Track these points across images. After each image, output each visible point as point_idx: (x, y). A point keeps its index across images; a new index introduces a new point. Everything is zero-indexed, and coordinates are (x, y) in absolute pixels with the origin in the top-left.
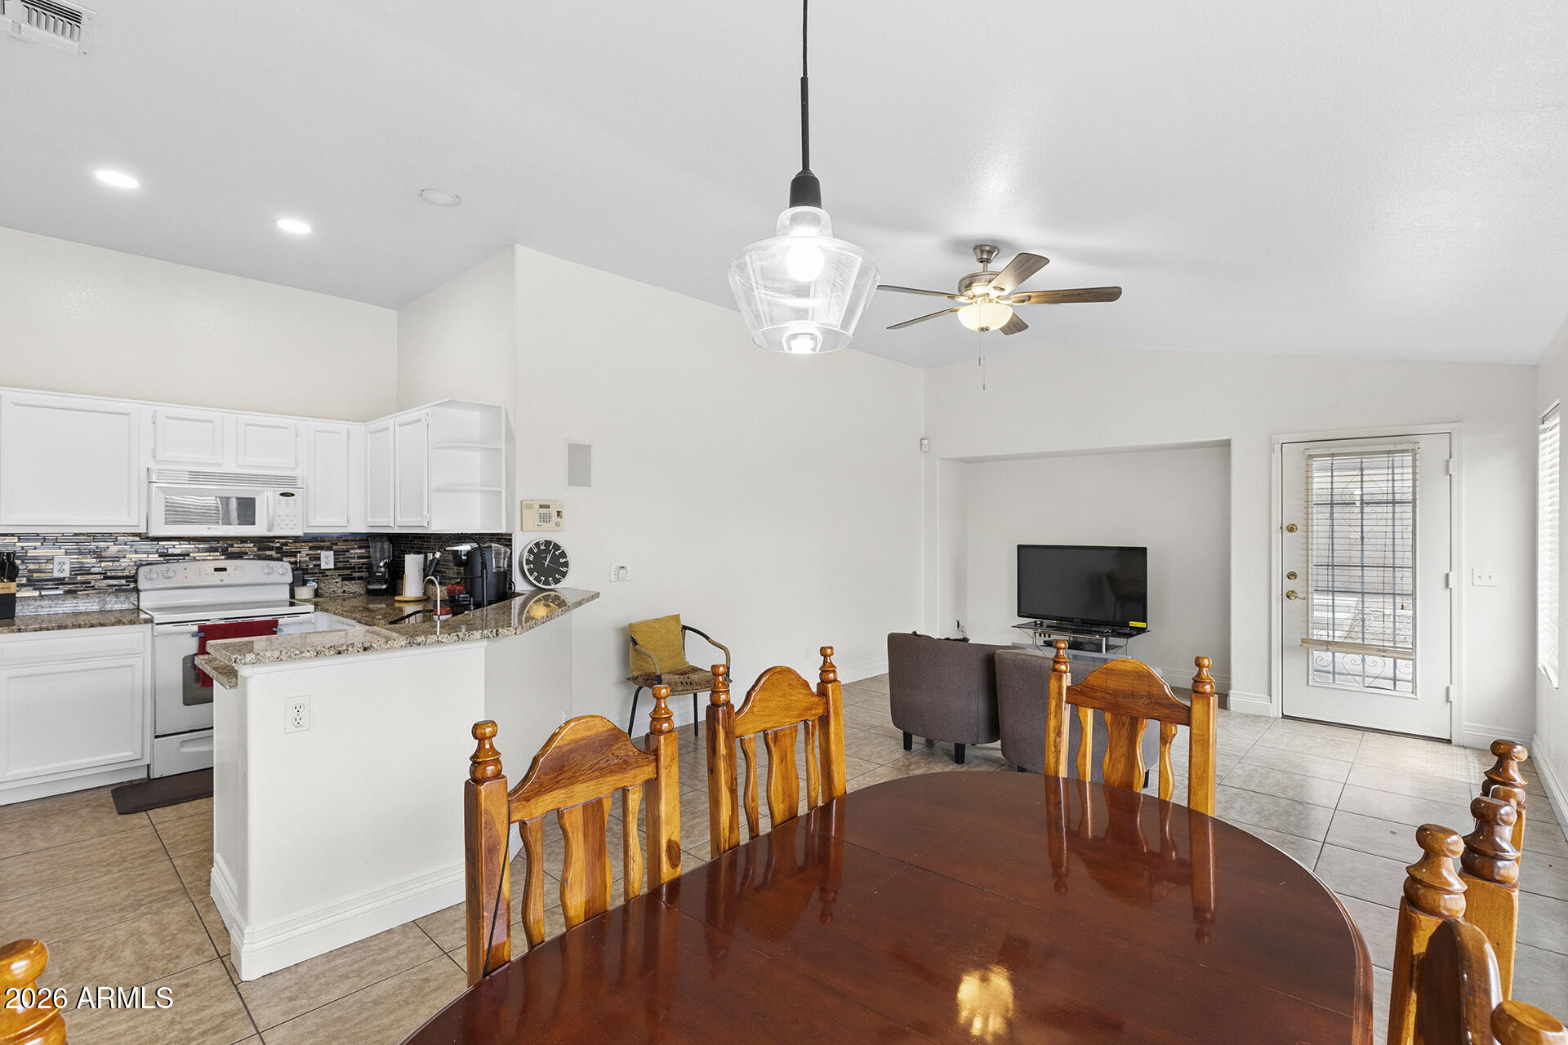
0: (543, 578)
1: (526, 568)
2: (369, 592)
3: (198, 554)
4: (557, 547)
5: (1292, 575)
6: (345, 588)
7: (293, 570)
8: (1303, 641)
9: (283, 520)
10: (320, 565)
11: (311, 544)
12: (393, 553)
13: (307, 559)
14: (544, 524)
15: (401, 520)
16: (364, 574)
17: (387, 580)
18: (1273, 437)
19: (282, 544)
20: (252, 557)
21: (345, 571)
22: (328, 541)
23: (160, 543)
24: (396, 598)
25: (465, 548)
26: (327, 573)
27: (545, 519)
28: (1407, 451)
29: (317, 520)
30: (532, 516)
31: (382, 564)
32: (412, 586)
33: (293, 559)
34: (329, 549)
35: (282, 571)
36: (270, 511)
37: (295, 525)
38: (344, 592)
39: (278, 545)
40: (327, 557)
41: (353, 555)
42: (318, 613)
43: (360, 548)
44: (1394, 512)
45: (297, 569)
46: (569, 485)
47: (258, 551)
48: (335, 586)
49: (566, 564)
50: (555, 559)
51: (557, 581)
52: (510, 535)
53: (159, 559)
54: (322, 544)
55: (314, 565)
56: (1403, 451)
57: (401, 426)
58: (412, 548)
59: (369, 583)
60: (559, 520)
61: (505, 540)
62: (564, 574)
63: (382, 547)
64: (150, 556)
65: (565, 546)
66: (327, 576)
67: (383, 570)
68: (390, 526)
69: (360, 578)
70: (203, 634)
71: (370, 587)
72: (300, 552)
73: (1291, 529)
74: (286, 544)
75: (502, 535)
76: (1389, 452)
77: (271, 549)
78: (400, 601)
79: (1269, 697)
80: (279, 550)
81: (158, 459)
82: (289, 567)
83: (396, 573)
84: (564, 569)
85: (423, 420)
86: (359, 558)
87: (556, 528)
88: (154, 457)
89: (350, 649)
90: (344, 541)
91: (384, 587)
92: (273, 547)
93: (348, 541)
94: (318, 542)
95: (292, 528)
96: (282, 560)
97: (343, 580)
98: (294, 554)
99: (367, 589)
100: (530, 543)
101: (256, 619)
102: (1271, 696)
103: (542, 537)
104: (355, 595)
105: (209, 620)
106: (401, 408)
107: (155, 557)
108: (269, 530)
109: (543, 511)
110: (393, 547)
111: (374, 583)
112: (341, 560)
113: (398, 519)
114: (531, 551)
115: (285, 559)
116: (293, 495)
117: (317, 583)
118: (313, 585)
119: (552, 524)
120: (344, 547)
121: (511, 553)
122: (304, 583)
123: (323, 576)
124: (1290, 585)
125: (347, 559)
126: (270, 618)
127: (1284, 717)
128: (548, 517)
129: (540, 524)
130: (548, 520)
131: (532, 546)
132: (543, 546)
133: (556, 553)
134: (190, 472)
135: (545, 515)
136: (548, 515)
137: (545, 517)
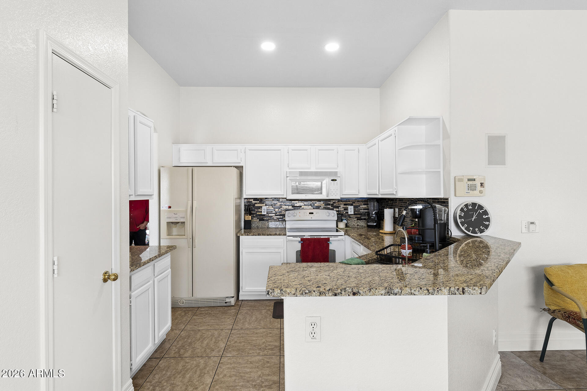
0: (471, 229)
1: (459, 221)
2: (369, 226)
3: (304, 206)
4: (481, 207)
6: (358, 223)
7: (337, 214)
9: (332, 192)
10: (348, 212)
11: (344, 203)
12: (379, 207)
13: (343, 209)
14: (471, 192)
15: (382, 191)
16: (366, 217)
17: (376, 221)
19: (333, 203)
20: (322, 208)
21: (359, 216)
22: (351, 201)
23: (292, 202)
24: (381, 231)
25: (419, 207)
26: (351, 216)
27: (472, 188)
29: (346, 191)
30: (463, 187)
31: (374, 213)
32: (388, 226)
33: (338, 210)
34: (352, 205)
35: (333, 215)
36: (328, 188)
38: (358, 225)
40: (351, 209)
41: (361, 208)
42: (346, 236)
43: (364, 205)
45: (339, 214)
46: (488, 165)
47: (325, 205)
48: (354, 222)
49: (488, 220)
50: (480, 215)
51: (482, 231)
52: (447, 199)
53: (292, 208)
54: (349, 202)
55: (346, 212)
57: (382, 141)
58: (387, 205)
59: (368, 222)
60: (482, 189)
61: (444, 202)
62: (487, 227)
63: (374, 204)
64: (289, 207)
65: (487, 206)
66: (351, 217)
67: (374, 216)
68: (377, 194)
69: (365, 219)
70: (302, 242)
71: (369, 224)
72: (340, 206)
74: (335, 203)
75: (441, 199)
77: (329, 205)
78: (382, 233)
80: (332, 205)
81: (290, 167)
82: (335, 212)
83: (380, 217)
84: (487, 223)
85: (393, 134)
86: (364, 209)
87: (480, 195)
88: (288, 166)
89: (343, 292)
90: (358, 201)
91: (375, 224)
92: (330, 204)
93: (359, 201)
94: (347, 202)
95: (336, 195)
96: (333, 210)
97: (357, 219)
98: (338, 207)
99: (367, 225)
100: (462, 204)
101: (322, 237)
103: (470, 200)
104: (362, 227)
105: (304, 236)
106: (382, 131)
107: (290, 207)
108: (327, 196)
109: (471, 183)
110: (379, 205)
111: (370, 222)
112: (356, 210)
113: (381, 190)
114: (462, 210)
115: (335, 209)
116: (336, 180)
117: (347, 220)
118: (345, 221)
119: (476, 192)
120: (358, 204)
121: (448, 210)
122: (342, 221)
123: (349, 218)
125: (359, 210)
126: (327, 237)
128: (474, 187)
129: (468, 191)
130: (474, 189)
131: (463, 206)
132: (471, 207)
133: (480, 211)
134: (300, 172)
135: (472, 186)
136: (474, 186)
137: (472, 187)
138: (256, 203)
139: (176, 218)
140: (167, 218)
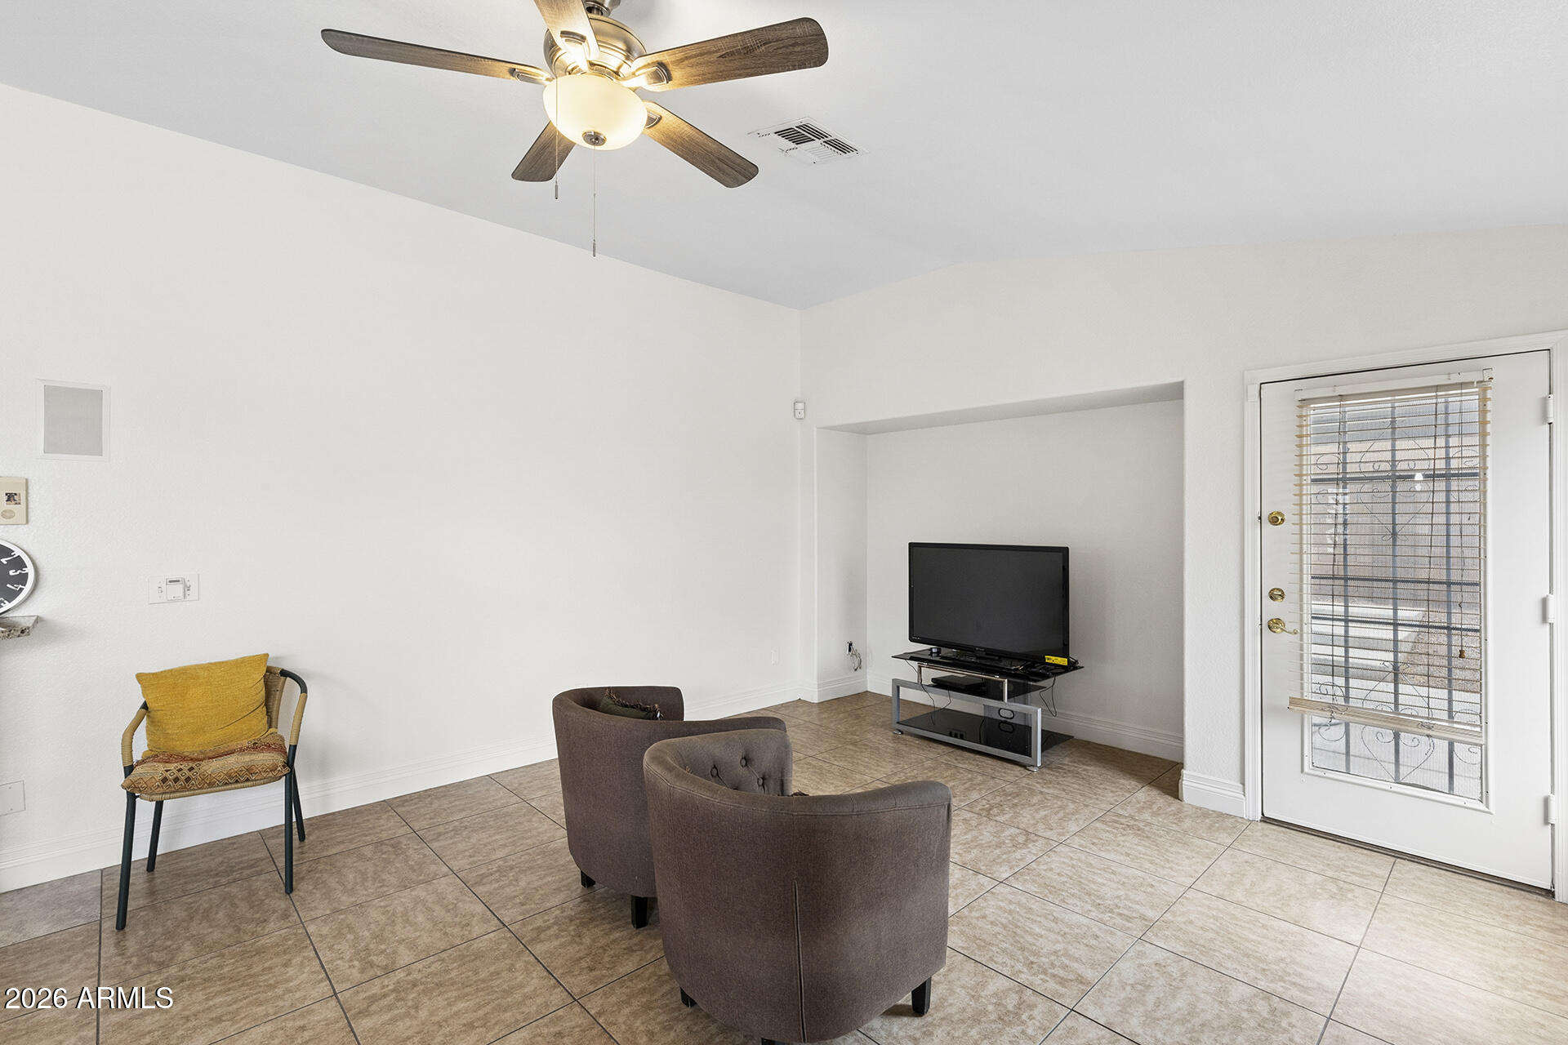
5: (1276, 595)
8: (1293, 701)
18: (1246, 372)
28: (1470, 384)
44: (1448, 491)
56: (1462, 385)
73: (1275, 520)
76: (1437, 388)
79: (1241, 786)
102: (1244, 785)
124: (1273, 609)
127: (1266, 820)
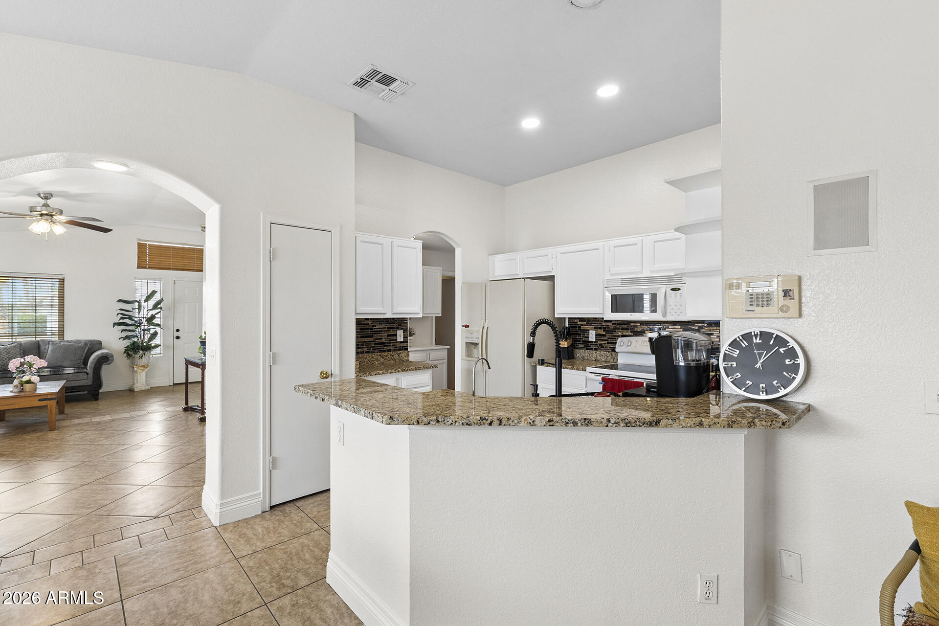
0: (750, 383)
1: (721, 366)
4: (781, 341)
9: (673, 309)
14: (758, 309)
36: (664, 302)
37: (681, 312)
39: (697, 328)
46: (813, 249)
49: (796, 369)
50: (777, 358)
52: (718, 322)
60: (787, 302)
70: (604, 384)
81: (611, 273)
84: (791, 375)
87: (780, 314)
88: (609, 272)
95: (679, 315)
101: (636, 380)
103: (755, 326)
105: (609, 375)
108: (663, 316)
109: (756, 290)
114: (735, 344)
116: (679, 289)
119: (773, 309)
121: (719, 345)
128: (765, 300)
129: (751, 308)
130: (765, 303)
131: (739, 337)
132: (758, 338)
133: (781, 350)
134: (622, 279)
135: (760, 296)
136: (765, 296)
137: (760, 300)
138: (583, 325)
139: (472, 338)
140: (467, 338)
